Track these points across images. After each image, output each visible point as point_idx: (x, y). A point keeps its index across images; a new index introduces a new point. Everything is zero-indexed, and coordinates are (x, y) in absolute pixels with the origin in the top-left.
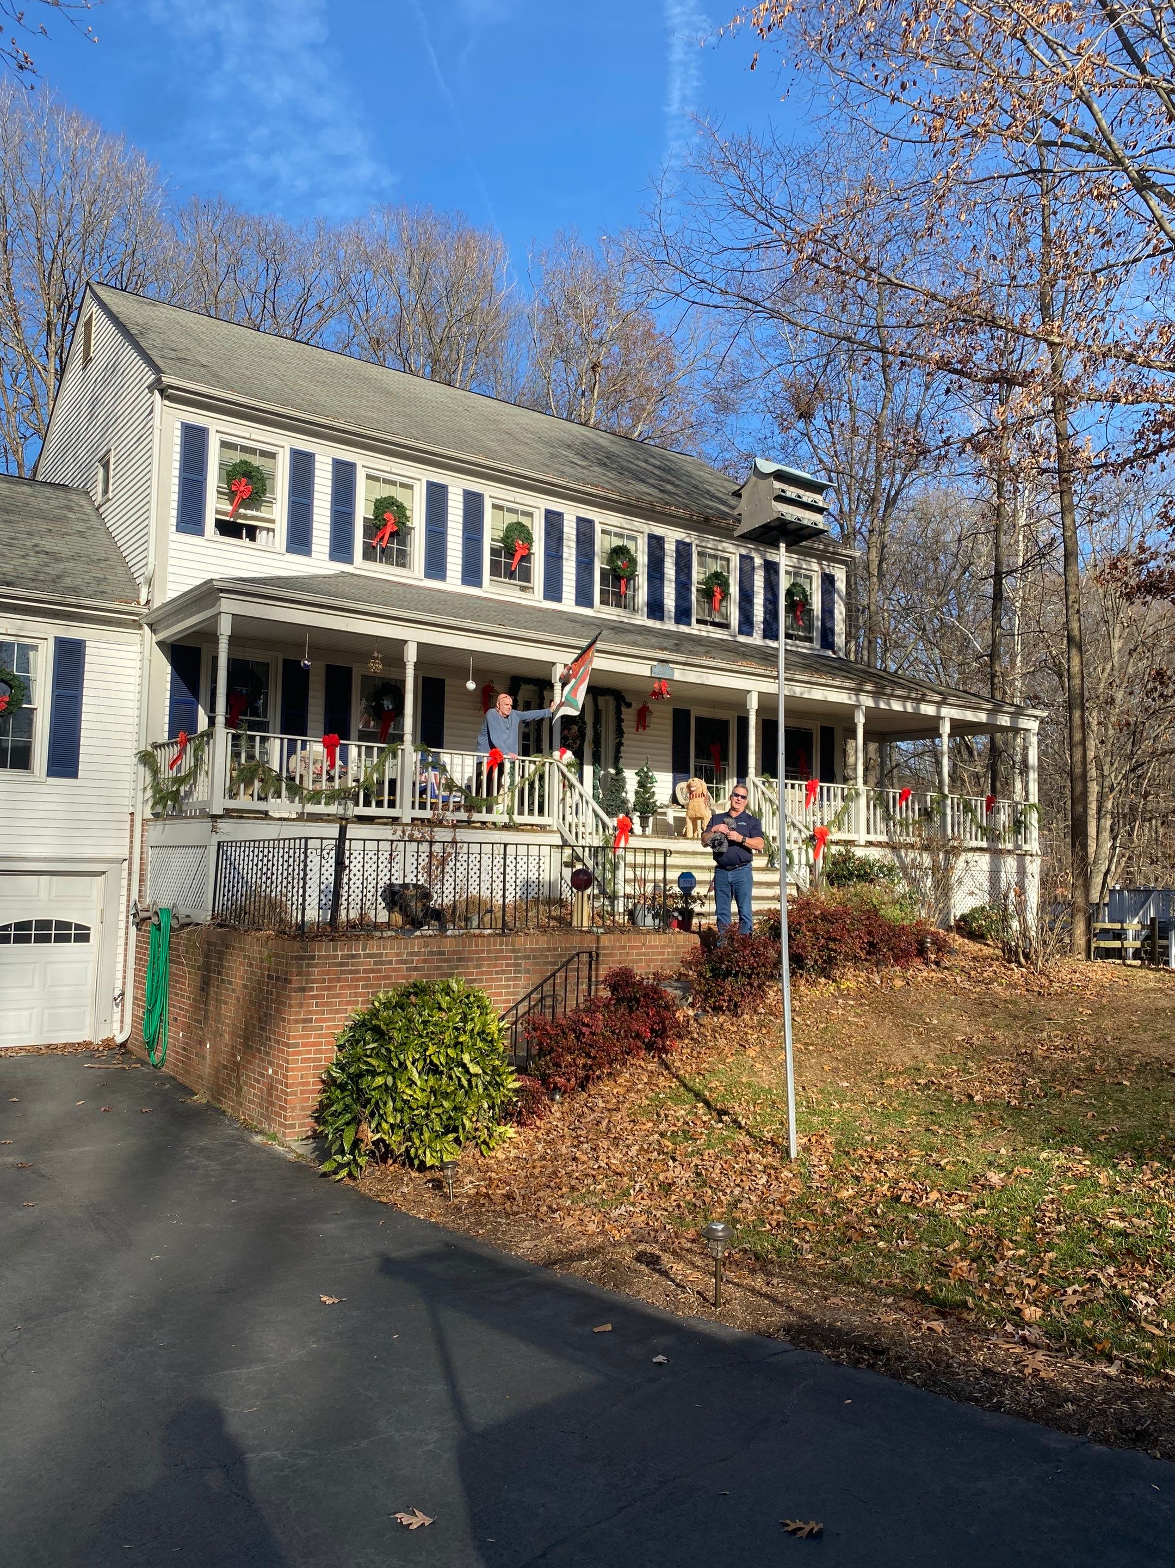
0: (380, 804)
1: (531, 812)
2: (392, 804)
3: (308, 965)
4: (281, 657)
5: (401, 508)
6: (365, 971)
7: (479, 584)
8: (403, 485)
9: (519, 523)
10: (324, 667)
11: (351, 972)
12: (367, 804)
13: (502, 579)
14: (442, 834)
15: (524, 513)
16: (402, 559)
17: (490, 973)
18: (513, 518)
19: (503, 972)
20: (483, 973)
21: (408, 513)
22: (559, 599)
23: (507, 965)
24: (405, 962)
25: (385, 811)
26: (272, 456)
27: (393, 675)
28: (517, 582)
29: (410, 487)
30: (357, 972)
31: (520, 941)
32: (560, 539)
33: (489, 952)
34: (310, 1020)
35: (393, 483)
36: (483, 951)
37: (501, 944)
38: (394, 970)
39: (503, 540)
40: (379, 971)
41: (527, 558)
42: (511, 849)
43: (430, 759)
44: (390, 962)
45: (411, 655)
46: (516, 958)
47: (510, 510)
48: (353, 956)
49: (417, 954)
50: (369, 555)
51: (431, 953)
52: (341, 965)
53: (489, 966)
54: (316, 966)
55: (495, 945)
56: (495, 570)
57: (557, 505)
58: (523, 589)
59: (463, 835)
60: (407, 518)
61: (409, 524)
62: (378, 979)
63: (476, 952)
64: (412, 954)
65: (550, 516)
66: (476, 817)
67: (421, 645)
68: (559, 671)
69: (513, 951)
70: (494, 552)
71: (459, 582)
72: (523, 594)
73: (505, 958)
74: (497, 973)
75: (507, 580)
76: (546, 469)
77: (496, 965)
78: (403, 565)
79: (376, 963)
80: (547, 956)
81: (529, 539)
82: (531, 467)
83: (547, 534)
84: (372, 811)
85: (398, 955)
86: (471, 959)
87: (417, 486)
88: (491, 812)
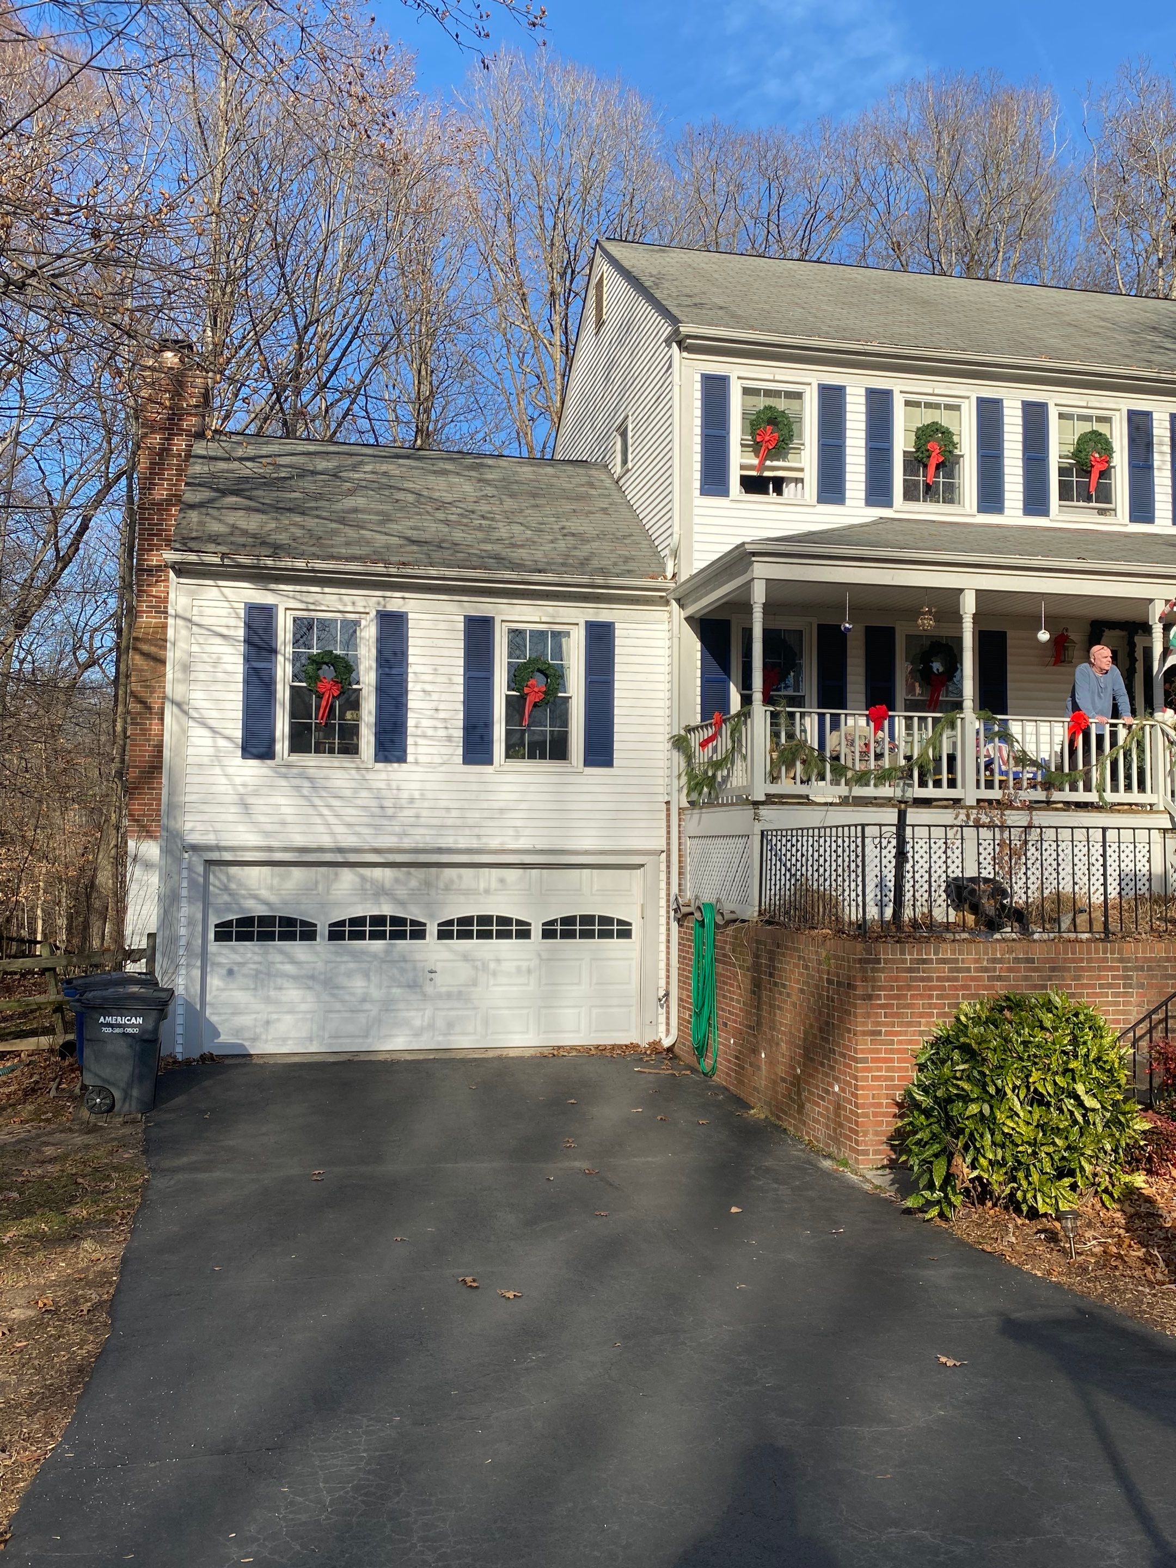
0: (937, 784)
1: (1128, 787)
2: (952, 784)
3: (873, 970)
4: (815, 622)
5: (947, 433)
6: (939, 979)
7: (1045, 513)
8: (949, 407)
9: (1094, 432)
10: (863, 630)
11: (923, 979)
12: (923, 784)
13: (1075, 503)
14: (1016, 818)
15: (1100, 419)
16: (950, 495)
17: (1093, 986)
18: (1086, 427)
19: (1110, 986)
20: (1083, 986)
21: (956, 439)
22: (1150, 519)
23: (1114, 977)
24: (986, 970)
25: (944, 792)
26: (798, 396)
27: (946, 631)
28: (1094, 504)
29: (957, 408)
30: (930, 979)
31: (1129, 948)
32: (1149, 446)
33: (1089, 960)
34: (879, 1033)
35: (937, 406)
36: (1082, 960)
37: (1105, 952)
38: (973, 979)
39: (1075, 455)
40: (956, 979)
41: (1105, 473)
42: (1112, 835)
43: (996, 728)
44: (968, 970)
45: (969, 606)
46: (1125, 969)
47: (1082, 418)
48: (924, 961)
49: (1001, 961)
50: (910, 494)
51: (1016, 960)
52: (910, 970)
53: (1090, 978)
54: (882, 970)
55: (1097, 952)
56: (1065, 494)
57: (1142, 403)
58: (1102, 512)
59: (1041, 818)
60: (955, 445)
61: (957, 452)
62: (956, 988)
63: (1074, 960)
64: (994, 960)
65: (1133, 417)
66: (1056, 796)
67: (979, 593)
68: (1158, 609)
69: (1121, 960)
70: (1062, 471)
71: (1021, 512)
72: (1102, 519)
73: (1111, 969)
74: (1101, 986)
75: (1081, 504)
76: (1127, 361)
77: (1099, 978)
78: (951, 501)
79: (951, 970)
80: (1166, 968)
81: (1106, 448)
82: (1108, 362)
83: (1132, 440)
84: (929, 792)
85: (977, 961)
86: (1067, 969)
87: (965, 405)
88: (1076, 790)
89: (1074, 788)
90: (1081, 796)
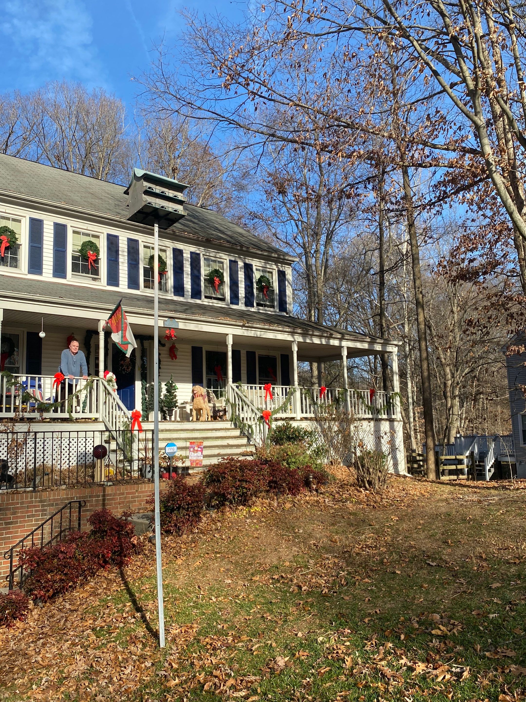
5: (13, 233)
7: (64, 277)
8: (14, 220)
9: (90, 241)
13: (81, 274)
15: (94, 236)
16: (14, 263)
18: (87, 239)
21: (17, 236)
22: (117, 285)
28: (90, 275)
29: (19, 221)
32: (117, 252)
35: (8, 219)
39: (80, 251)
41: (96, 261)
47: (84, 234)
56: (75, 268)
57: (114, 231)
58: (94, 279)
60: (16, 239)
61: (18, 242)
65: (110, 237)
67: (6, 311)
68: (102, 325)
70: (74, 258)
71: (51, 275)
72: (94, 282)
75: (84, 274)
76: (108, 211)
78: (16, 267)
81: (97, 250)
82: (98, 210)
83: (109, 249)
87: (23, 220)
88: (57, 412)
89: (56, 411)
90: (59, 415)
